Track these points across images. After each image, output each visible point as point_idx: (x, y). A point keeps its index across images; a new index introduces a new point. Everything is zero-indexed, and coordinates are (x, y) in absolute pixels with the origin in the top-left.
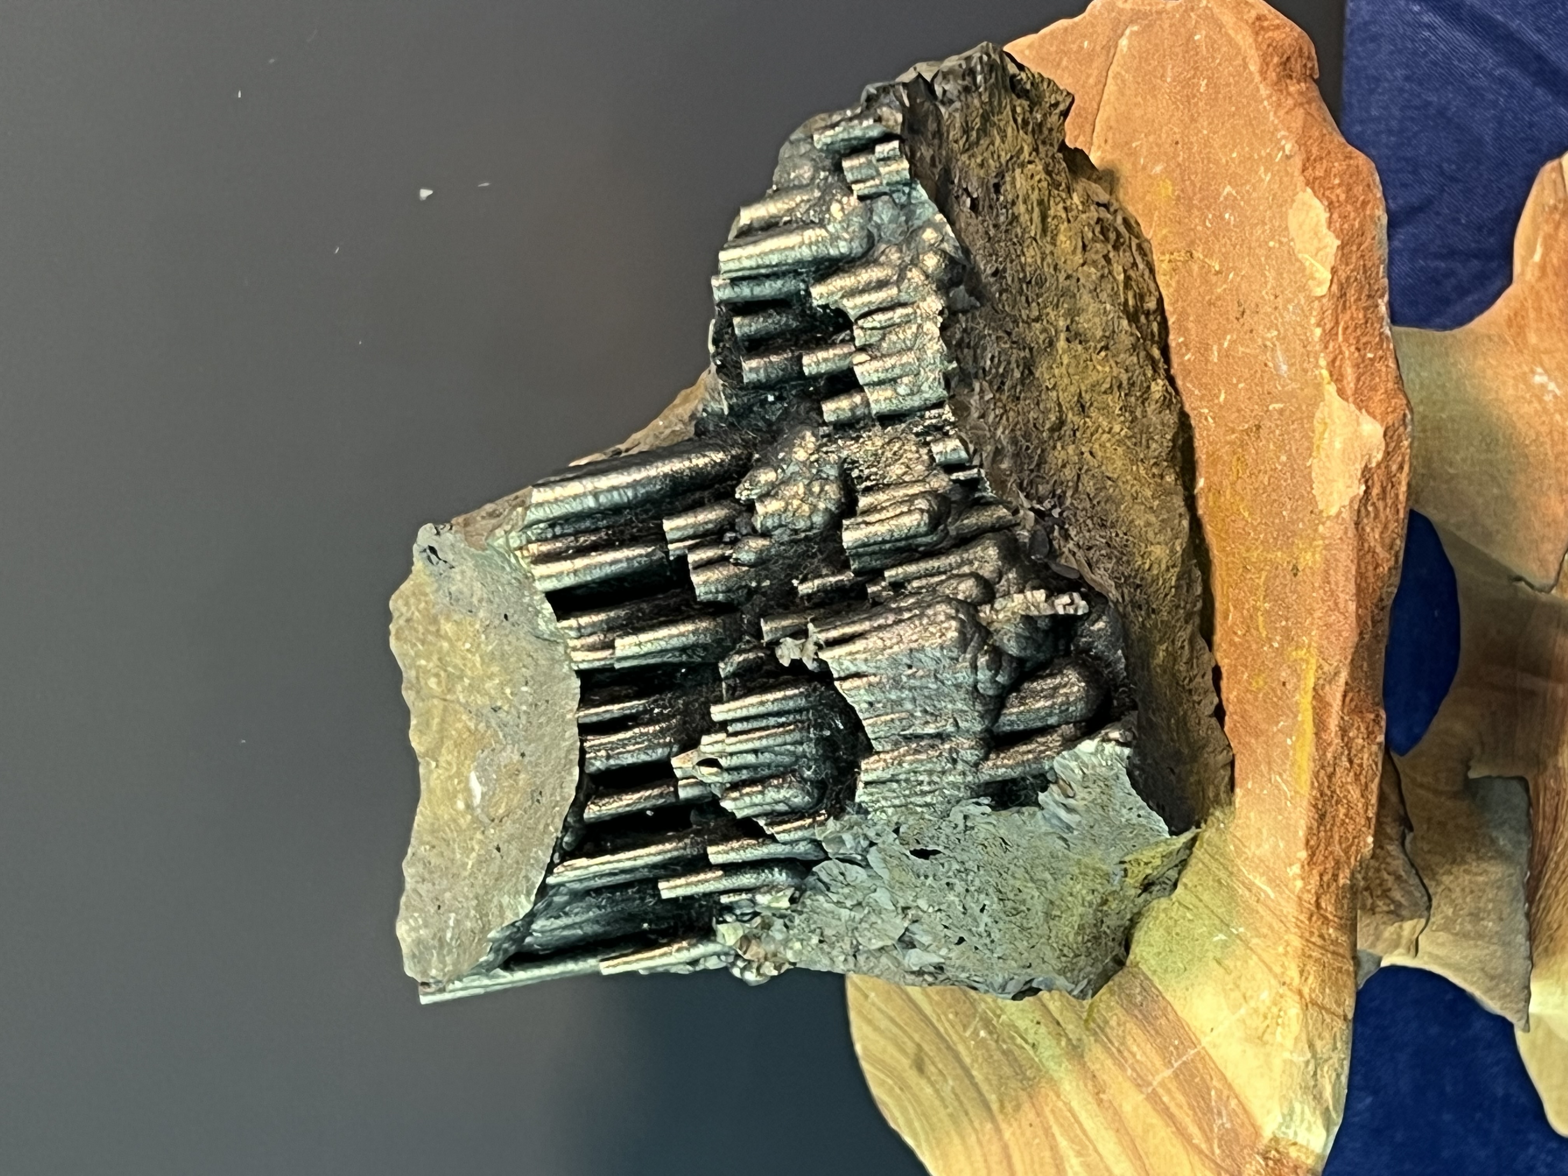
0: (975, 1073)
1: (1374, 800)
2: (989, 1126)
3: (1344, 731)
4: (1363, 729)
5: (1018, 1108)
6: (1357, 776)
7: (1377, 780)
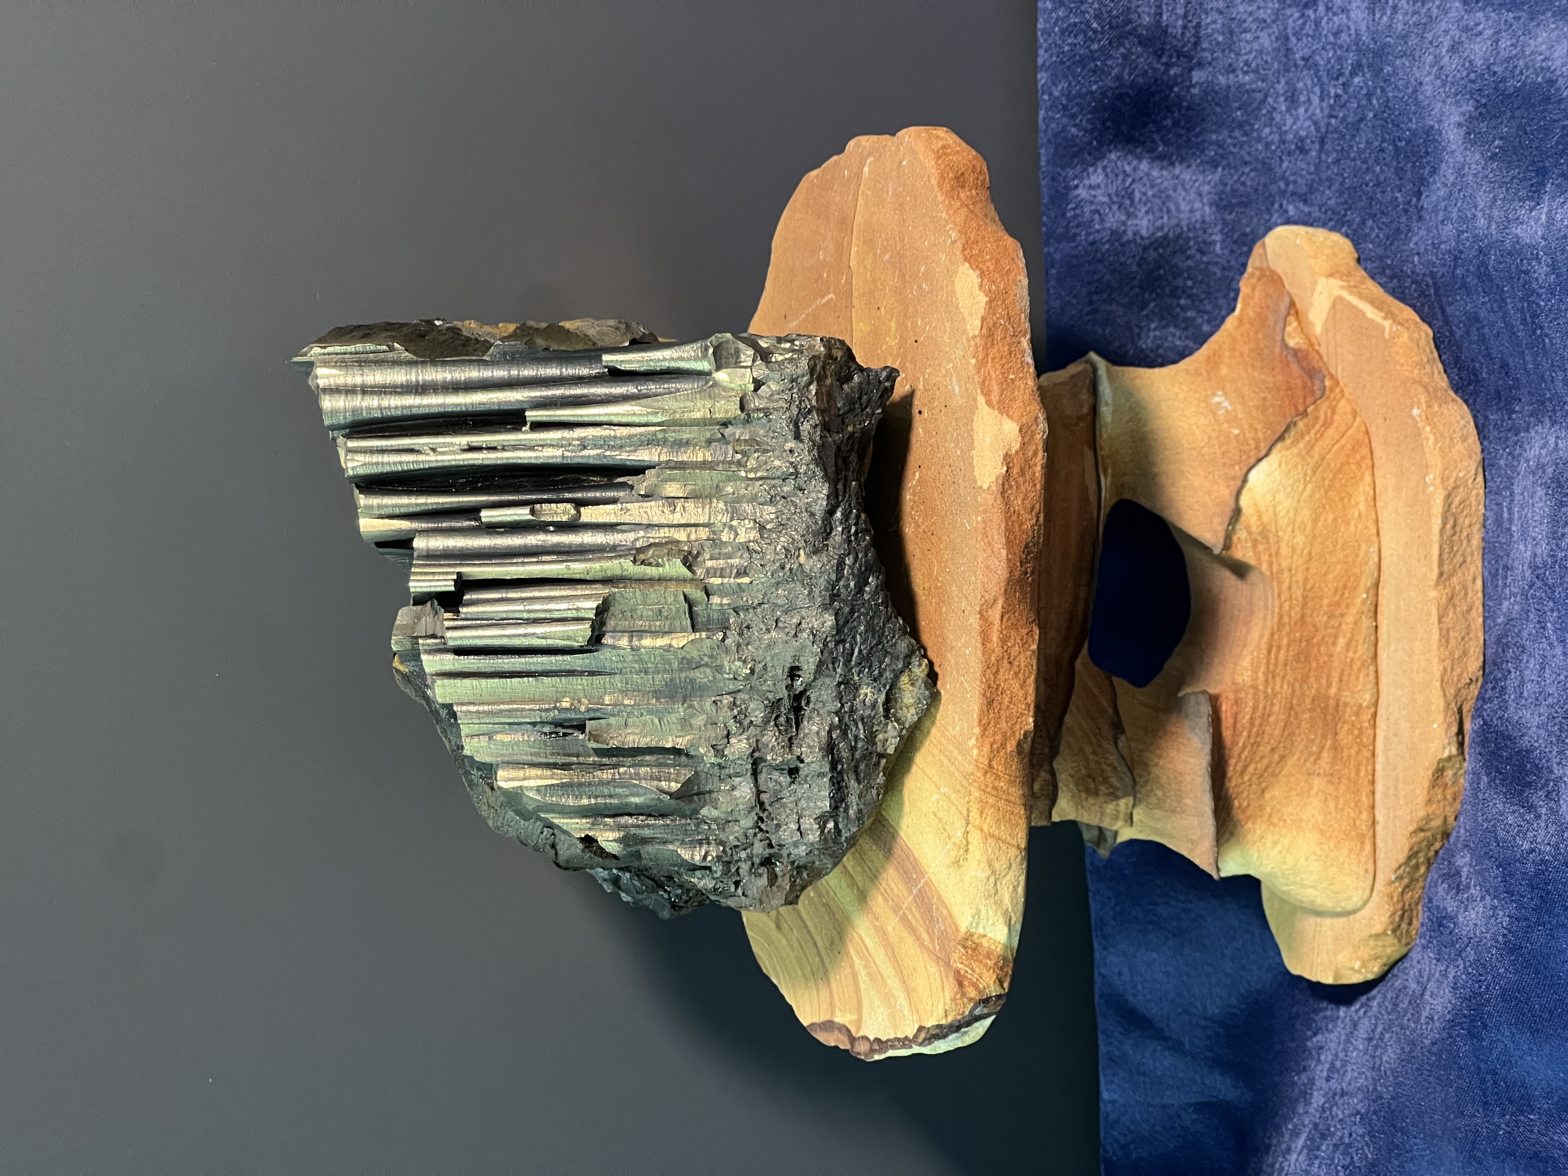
0: (809, 923)
1: (1031, 690)
2: (817, 959)
3: (1004, 641)
4: (1018, 641)
5: (832, 943)
6: (1016, 674)
7: (1033, 677)
